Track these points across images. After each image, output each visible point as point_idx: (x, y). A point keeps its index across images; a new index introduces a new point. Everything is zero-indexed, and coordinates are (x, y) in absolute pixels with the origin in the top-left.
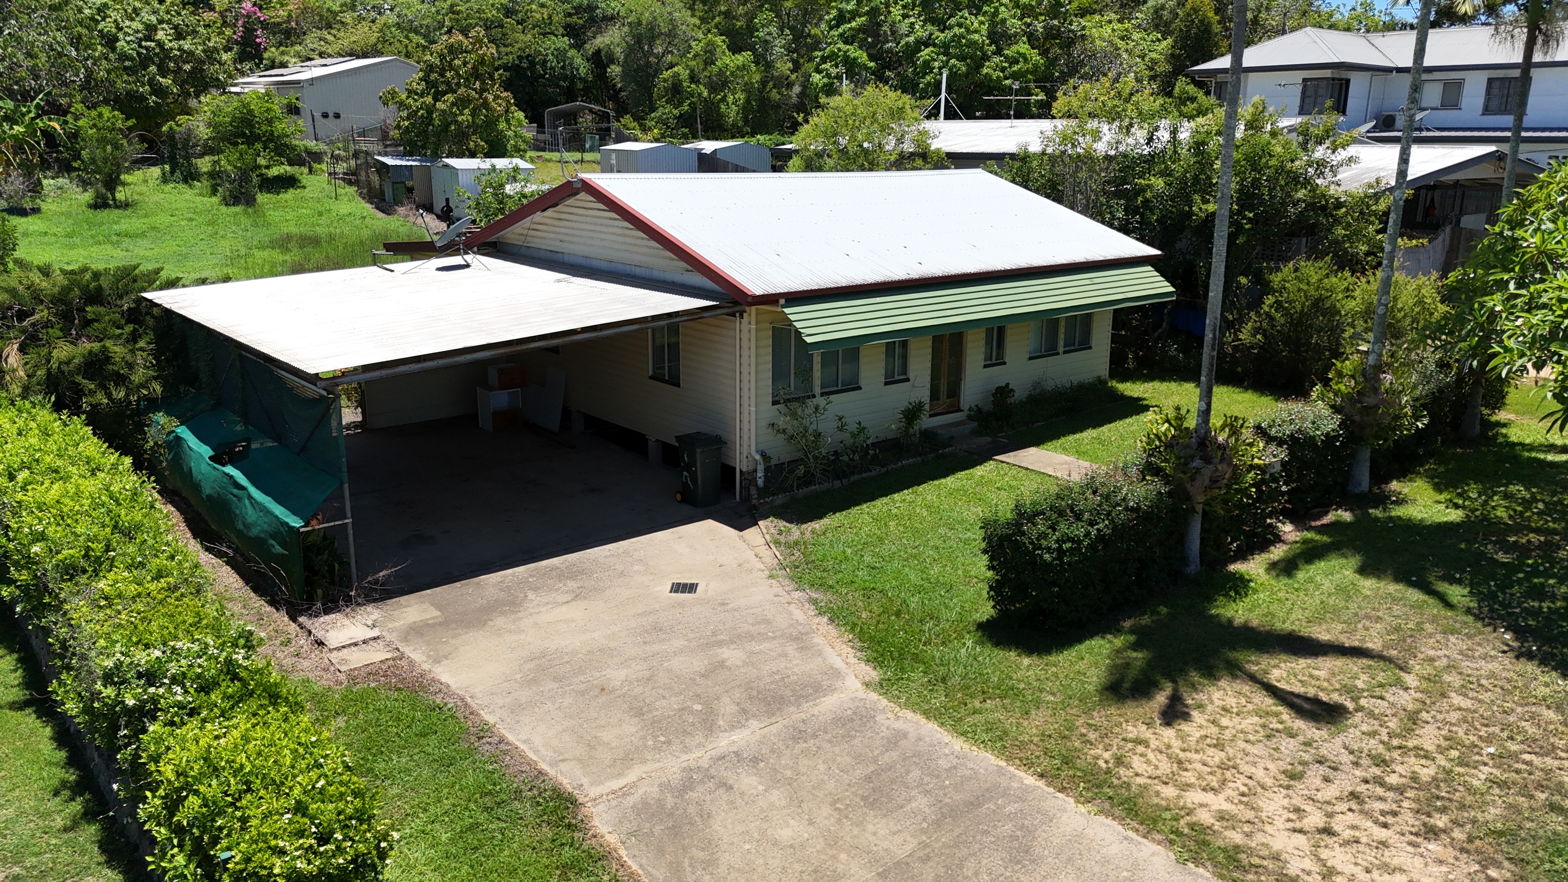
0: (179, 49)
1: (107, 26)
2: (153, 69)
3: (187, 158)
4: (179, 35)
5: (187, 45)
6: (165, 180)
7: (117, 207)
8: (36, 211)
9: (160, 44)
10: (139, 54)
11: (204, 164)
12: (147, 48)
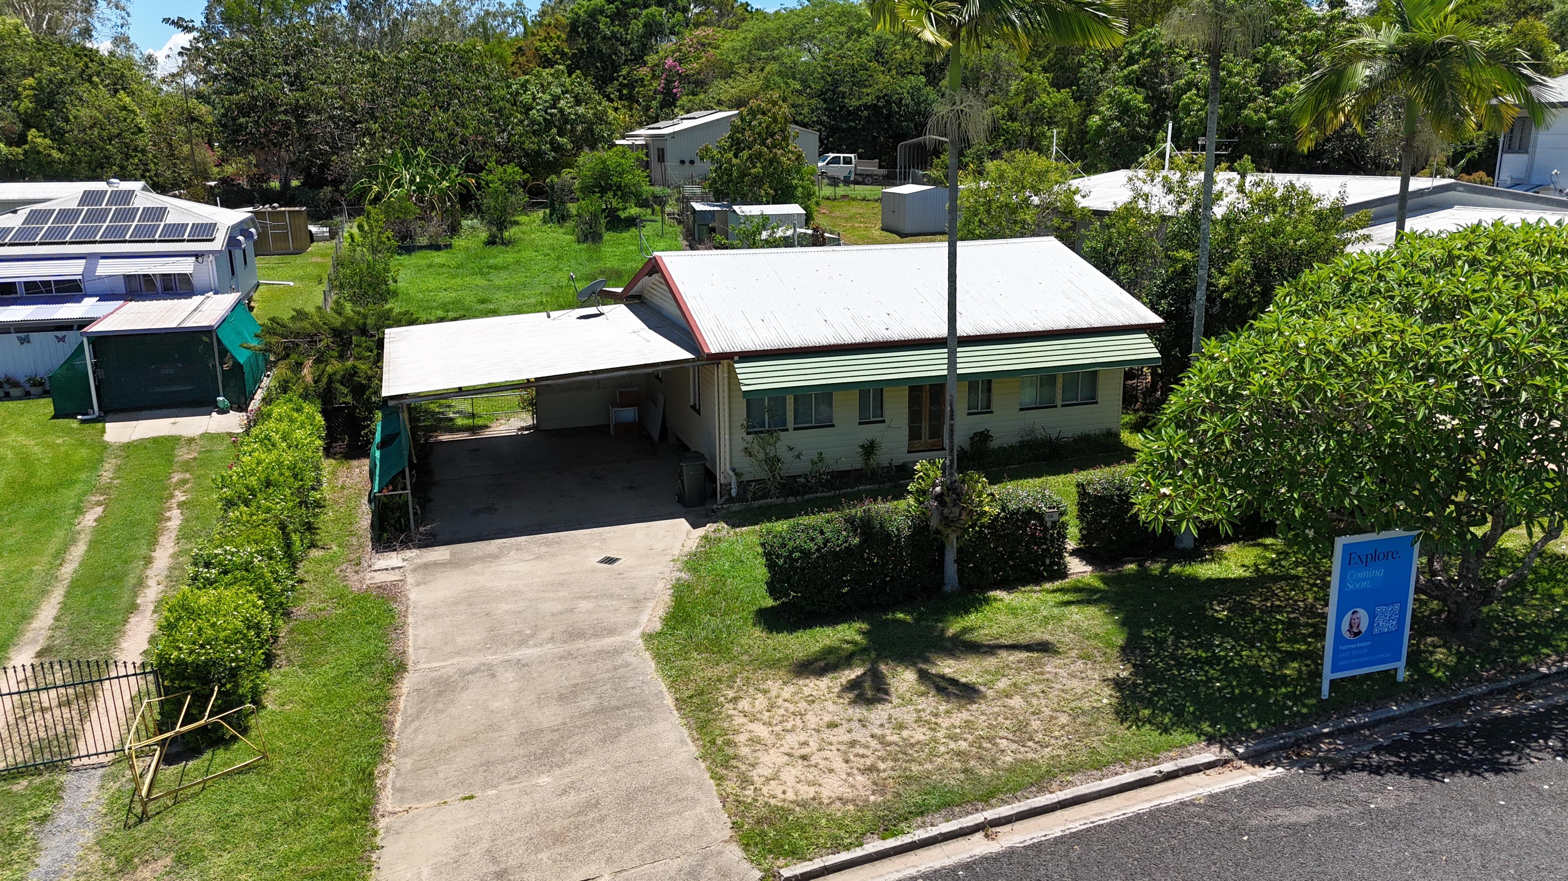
0: (576, 114)
1: (526, 98)
2: (554, 130)
3: (563, 203)
4: (578, 102)
5: (581, 110)
6: (545, 222)
7: (503, 244)
8: (448, 246)
9: (561, 111)
10: (545, 119)
11: (573, 208)
12: (551, 115)
